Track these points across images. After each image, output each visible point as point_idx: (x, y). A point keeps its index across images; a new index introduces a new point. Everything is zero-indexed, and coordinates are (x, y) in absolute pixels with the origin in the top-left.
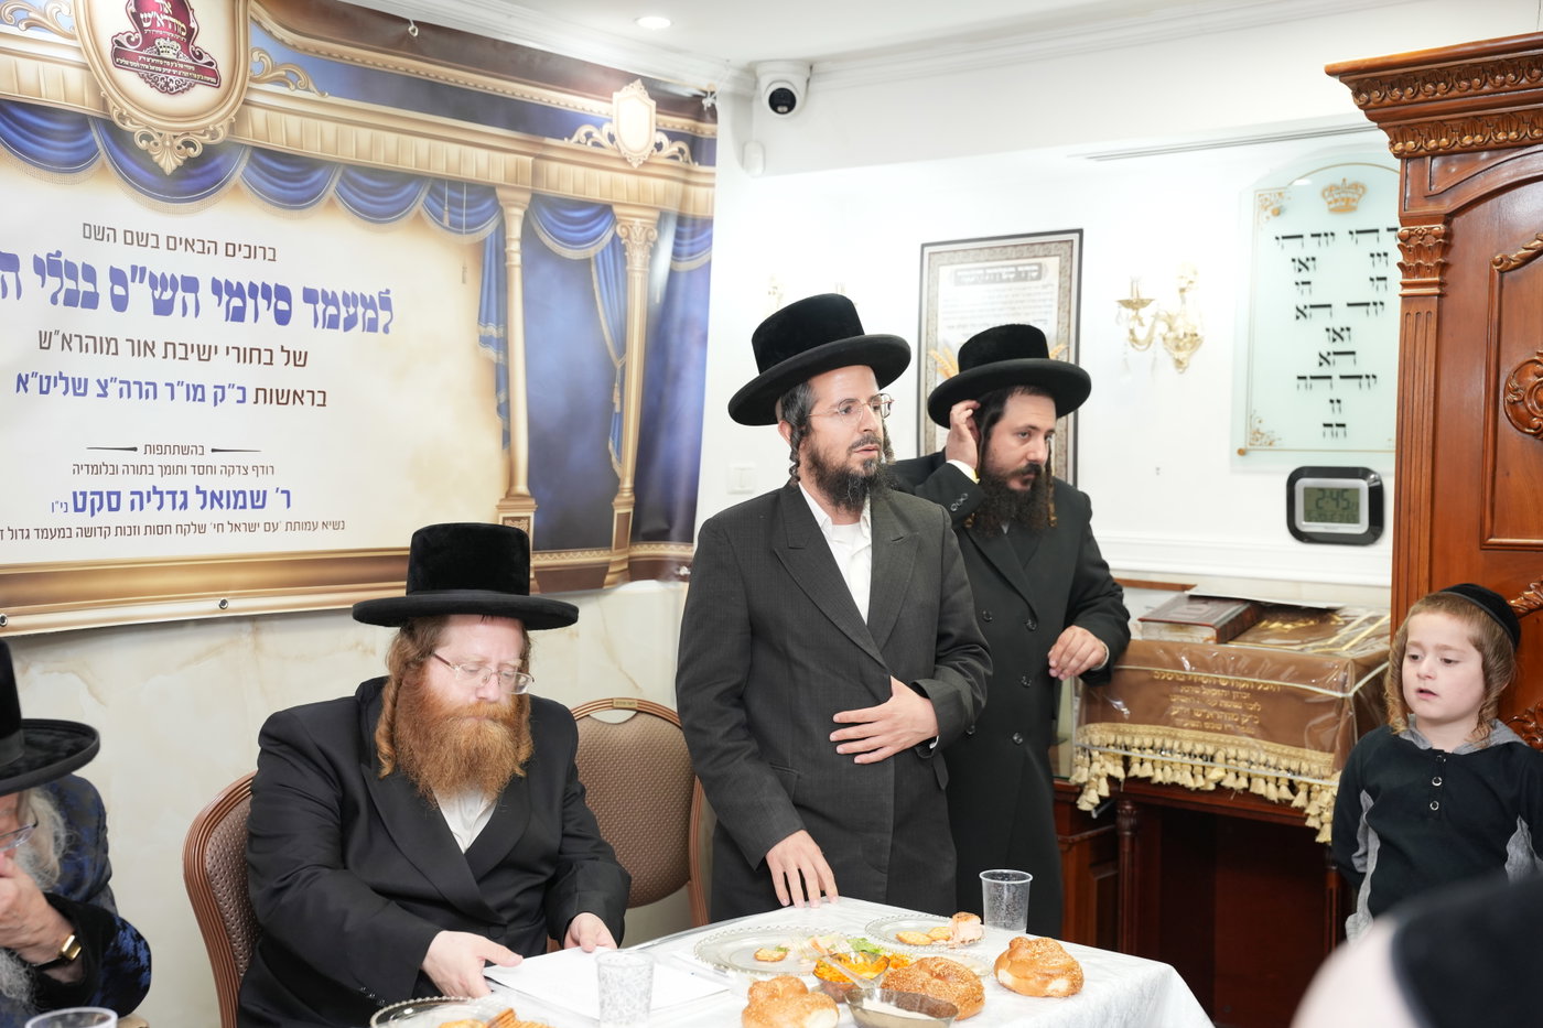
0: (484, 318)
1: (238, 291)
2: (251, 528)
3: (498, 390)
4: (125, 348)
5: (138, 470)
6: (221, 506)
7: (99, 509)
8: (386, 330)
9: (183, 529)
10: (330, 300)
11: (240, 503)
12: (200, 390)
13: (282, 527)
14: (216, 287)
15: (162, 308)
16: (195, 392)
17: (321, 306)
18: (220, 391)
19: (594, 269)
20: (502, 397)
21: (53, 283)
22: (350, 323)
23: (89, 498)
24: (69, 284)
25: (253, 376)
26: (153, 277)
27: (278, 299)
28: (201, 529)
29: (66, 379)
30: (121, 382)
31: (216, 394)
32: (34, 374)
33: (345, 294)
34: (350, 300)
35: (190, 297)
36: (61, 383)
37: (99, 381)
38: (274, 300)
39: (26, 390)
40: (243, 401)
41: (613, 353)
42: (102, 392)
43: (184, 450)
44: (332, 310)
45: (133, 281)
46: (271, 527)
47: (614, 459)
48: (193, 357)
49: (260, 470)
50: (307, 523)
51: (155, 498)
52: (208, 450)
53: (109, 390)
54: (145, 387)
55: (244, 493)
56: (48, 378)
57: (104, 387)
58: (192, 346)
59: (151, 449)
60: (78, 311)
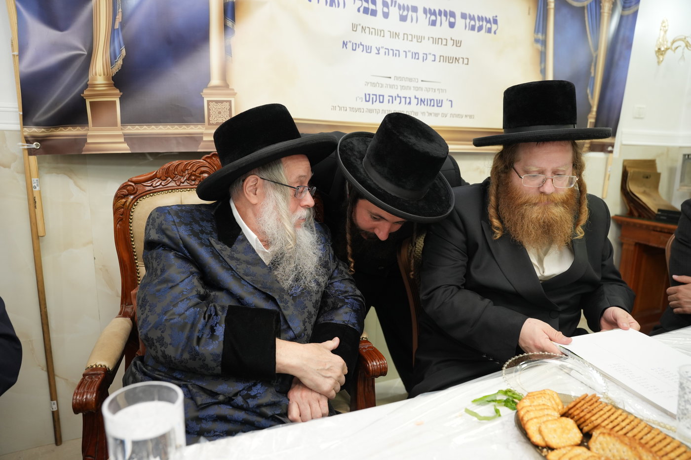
0: (537, 31)
1: (433, 13)
2: (436, 115)
3: (541, 63)
4: (387, 34)
5: (391, 86)
6: (424, 105)
7: (376, 101)
8: (495, 33)
10: (472, 18)
11: (432, 104)
12: (417, 55)
13: (449, 115)
14: (425, 11)
15: (403, 19)
16: (415, 55)
17: (468, 20)
18: (425, 56)
19: (586, 11)
20: (543, 66)
21: (359, 3)
22: (480, 28)
23: (371, 96)
24: (365, 5)
25: (439, 50)
26: (399, 5)
27: (450, 16)
29: (363, 45)
30: (386, 49)
31: (423, 57)
32: (350, 42)
33: (478, 17)
34: (480, 19)
35: (414, 15)
36: (361, 47)
37: (376, 48)
38: (448, 17)
39: (346, 48)
40: (435, 61)
41: (592, 49)
42: (377, 52)
43: (410, 80)
44: (472, 23)
45: (391, 6)
46: (444, 115)
47: (590, 97)
48: (415, 40)
49: (441, 91)
50: (459, 115)
51: (398, 99)
52: (420, 81)
53: (380, 52)
54: (395, 52)
55: (434, 100)
56: (356, 44)
57: (378, 51)
58: (415, 36)
59: (397, 78)
60: (369, 17)
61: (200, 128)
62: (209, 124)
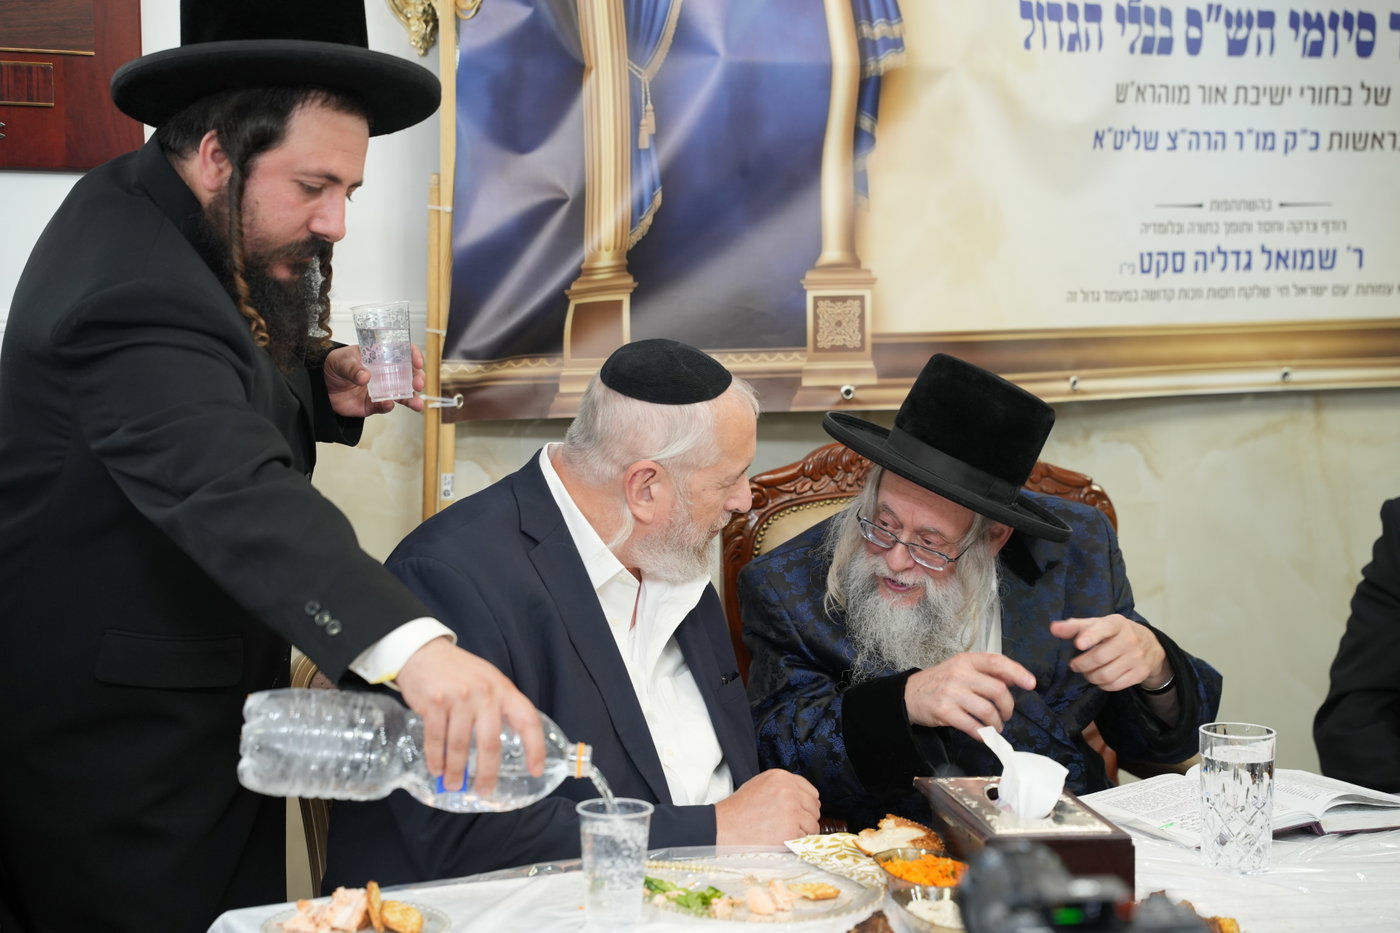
1: (1318, 24)
2: (1319, 291)
4: (1196, 95)
5: (1203, 228)
6: (1287, 266)
7: (1165, 269)
9: (1246, 293)
11: (1308, 262)
12: (1270, 138)
13: (1352, 290)
14: (1294, 20)
15: (1237, 48)
16: (1266, 140)
18: (1291, 138)
21: (1132, 30)
23: (1155, 258)
24: (1147, 30)
25: (1328, 119)
26: (1228, 16)
27: (1362, 26)
28: (1265, 292)
29: (1138, 133)
30: (1192, 133)
31: (1286, 142)
32: (1110, 130)
35: (1265, 34)
36: (1134, 137)
38: (1356, 28)
39: (1102, 147)
40: (1316, 148)
42: (1170, 144)
43: (1251, 205)
45: (1209, 19)
46: (1340, 290)
48: (1265, 100)
49: (1331, 226)
50: (1380, 287)
51: (1219, 259)
52: (1275, 205)
53: (1178, 142)
54: (1214, 137)
55: (1312, 252)
56: (1122, 133)
57: (1174, 140)
58: (1265, 89)
59: (1220, 205)
60: (1155, 59)
61: (796, 360)
62: (816, 349)
